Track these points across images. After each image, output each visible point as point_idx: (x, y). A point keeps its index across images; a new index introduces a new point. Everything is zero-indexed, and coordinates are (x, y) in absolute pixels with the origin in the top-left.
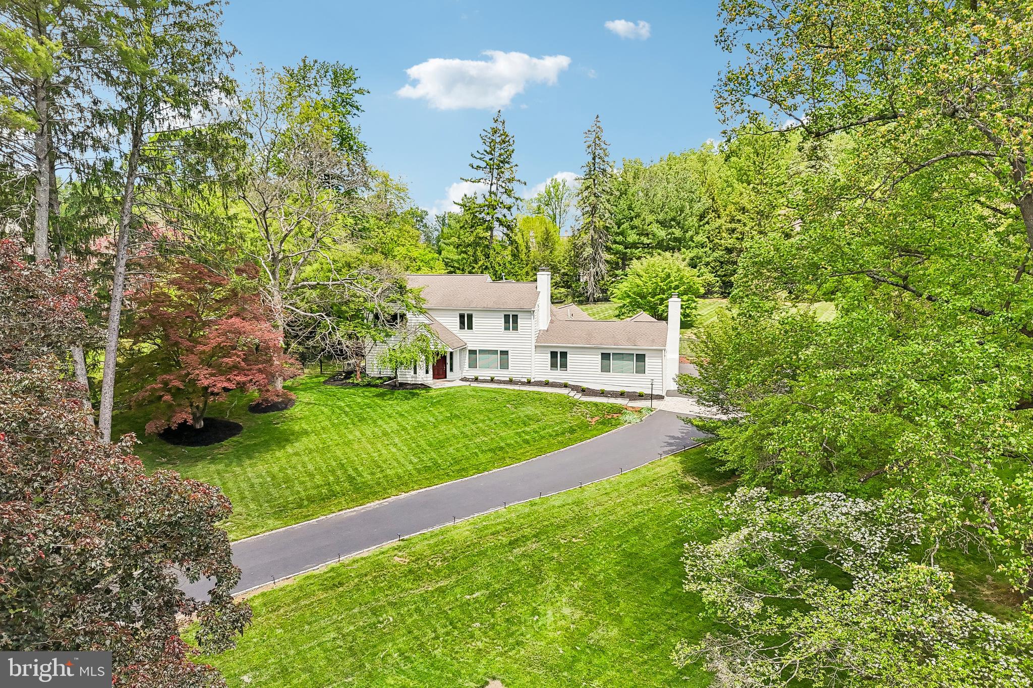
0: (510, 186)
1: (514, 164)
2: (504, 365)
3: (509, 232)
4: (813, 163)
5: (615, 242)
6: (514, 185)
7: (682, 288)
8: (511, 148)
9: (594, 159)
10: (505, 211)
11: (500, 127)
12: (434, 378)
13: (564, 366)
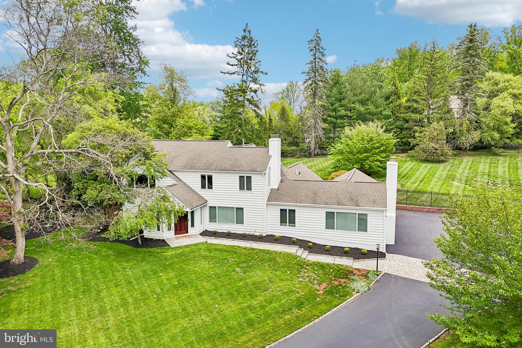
0: (256, 75)
1: (258, 61)
2: (240, 221)
3: (256, 109)
4: (468, 59)
5: (330, 116)
6: (260, 76)
7: (382, 149)
8: (256, 49)
9: (315, 59)
10: (253, 94)
11: (248, 35)
12: (176, 234)
13: (292, 222)
